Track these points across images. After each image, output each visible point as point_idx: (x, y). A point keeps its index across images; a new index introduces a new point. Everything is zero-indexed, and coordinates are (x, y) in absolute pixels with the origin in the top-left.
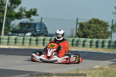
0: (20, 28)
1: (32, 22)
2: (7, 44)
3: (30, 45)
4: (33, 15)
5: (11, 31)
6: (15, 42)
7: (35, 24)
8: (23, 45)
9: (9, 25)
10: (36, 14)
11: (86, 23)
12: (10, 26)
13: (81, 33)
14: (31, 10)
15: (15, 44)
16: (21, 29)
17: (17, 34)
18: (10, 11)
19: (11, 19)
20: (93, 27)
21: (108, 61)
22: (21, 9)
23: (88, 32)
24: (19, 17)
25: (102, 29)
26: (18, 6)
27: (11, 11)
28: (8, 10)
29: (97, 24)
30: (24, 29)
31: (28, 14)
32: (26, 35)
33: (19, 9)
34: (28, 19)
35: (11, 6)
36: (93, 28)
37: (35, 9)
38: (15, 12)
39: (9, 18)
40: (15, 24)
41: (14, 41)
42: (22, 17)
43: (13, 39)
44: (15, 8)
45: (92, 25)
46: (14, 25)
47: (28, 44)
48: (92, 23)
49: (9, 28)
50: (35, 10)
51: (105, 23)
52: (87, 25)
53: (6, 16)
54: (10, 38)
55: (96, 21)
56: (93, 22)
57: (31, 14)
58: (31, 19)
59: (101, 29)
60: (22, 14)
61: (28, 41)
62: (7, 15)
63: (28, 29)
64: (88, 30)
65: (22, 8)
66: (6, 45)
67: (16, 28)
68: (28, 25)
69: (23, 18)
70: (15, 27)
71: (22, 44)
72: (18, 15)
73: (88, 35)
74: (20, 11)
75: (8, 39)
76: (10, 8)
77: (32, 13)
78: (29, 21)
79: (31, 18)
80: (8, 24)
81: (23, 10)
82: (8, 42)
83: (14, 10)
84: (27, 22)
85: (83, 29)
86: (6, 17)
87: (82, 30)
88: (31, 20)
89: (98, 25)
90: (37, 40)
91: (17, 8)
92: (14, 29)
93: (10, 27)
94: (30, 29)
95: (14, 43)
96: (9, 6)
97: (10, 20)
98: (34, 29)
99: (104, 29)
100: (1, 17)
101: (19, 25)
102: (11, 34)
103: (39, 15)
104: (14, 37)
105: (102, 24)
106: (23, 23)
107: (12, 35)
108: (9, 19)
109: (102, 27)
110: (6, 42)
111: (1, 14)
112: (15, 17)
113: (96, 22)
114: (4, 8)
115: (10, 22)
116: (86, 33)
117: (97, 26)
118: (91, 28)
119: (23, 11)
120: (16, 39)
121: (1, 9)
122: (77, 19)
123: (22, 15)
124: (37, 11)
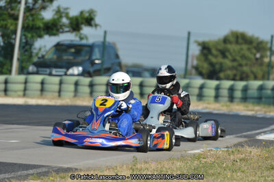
0: (55, 57)
1: (84, 42)
2: (21, 93)
3: (75, 96)
4: (85, 25)
5: (35, 64)
6: (42, 90)
7: (91, 47)
8: (59, 96)
9: (30, 48)
10: (93, 23)
11: (217, 43)
12: (31, 53)
13: (206, 65)
14: (82, 13)
15: (42, 95)
16: (58, 57)
17: (48, 70)
18: (32, 15)
19: (34, 34)
20: (232, 50)
21: (231, 136)
22: (58, 12)
23: (221, 64)
24: (52, 29)
25: (255, 55)
26: (50, 5)
27: (35, 17)
28: (28, 14)
29: (241, 44)
30: (65, 57)
31: (75, 23)
32: (70, 71)
33: (53, 10)
34: (74, 34)
35: (34, 5)
36: (234, 54)
37: (91, 12)
38: (43, 19)
39: (29, 32)
40: (45, 46)
41: (39, 86)
42: (61, 30)
43: (37, 83)
44: (44, 8)
45: (229, 46)
46: (43, 50)
47: (72, 94)
48: (230, 43)
49: (31, 56)
50: (90, 15)
51: (261, 43)
52: (220, 47)
53: (23, 27)
54: (29, 80)
55: (240, 38)
56: (232, 39)
57: (82, 23)
58: (81, 34)
59: (252, 56)
60: (61, 24)
61: (72, 87)
62: (26, 25)
63: (75, 58)
64: (220, 60)
65: (62, 10)
66: (19, 96)
67: (46, 57)
68: (76, 49)
69: (63, 32)
70: (44, 53)
71: (57, 94)
72: (50, 25)
73: (221, 70)
74: (56, 17)
75: (26, 82)
76: (32, 9)
77: (84, 21)
78: (78, 39)
79: (82, 32)
80: (27, 46)
81: (63, 13)
82: (25, 90)
83: (41, 15)
84: (72, 41)
85: (210, 57)
86: (22, 31)
87: (206, 59)
88: (82, 36)
89: (245, 47)
90: (91, 85)
91: (48, 8)
92: (42, 60)
93: (34, 54)
94: (79, 59)
95: (39, 93)
96: (31, 5)
97: (33, 37)
98: (87, 57)
99: (258, 56)
100: (12, 31)
101: (53, 49)
102: (35, 69)
103: (100, 26)
104: (39, 78)
105: (255, 44)
106: (62, 45)
107: (37, 73)
108: (29, 35)
109: (254, 51)
110: (20, 91)
111: (12, 24)
112: (44, 30)
113: (240, 41)
114: (18, 9)
115: (33, 41)
116: (217, 67)
117: (242, 49)
118: (227, 54)
119: (63, 15)
120: (42, 83)
121: (12, 12)
122: (189, 33)
123: (61, 26)
124: (95, 15)
